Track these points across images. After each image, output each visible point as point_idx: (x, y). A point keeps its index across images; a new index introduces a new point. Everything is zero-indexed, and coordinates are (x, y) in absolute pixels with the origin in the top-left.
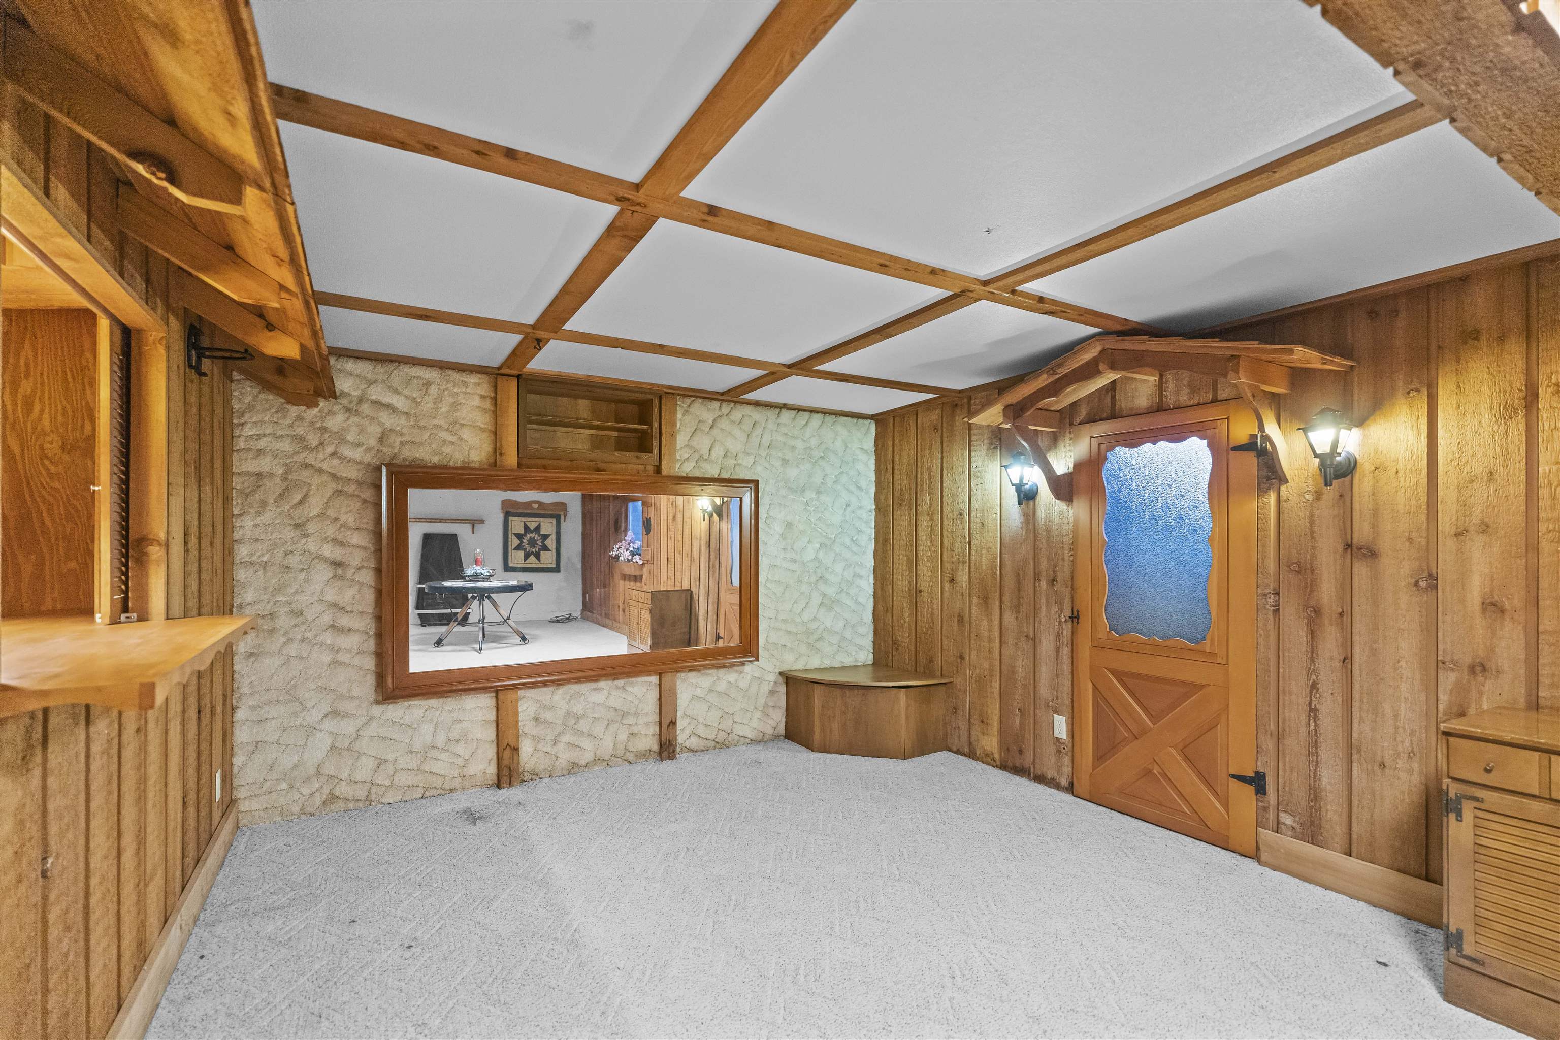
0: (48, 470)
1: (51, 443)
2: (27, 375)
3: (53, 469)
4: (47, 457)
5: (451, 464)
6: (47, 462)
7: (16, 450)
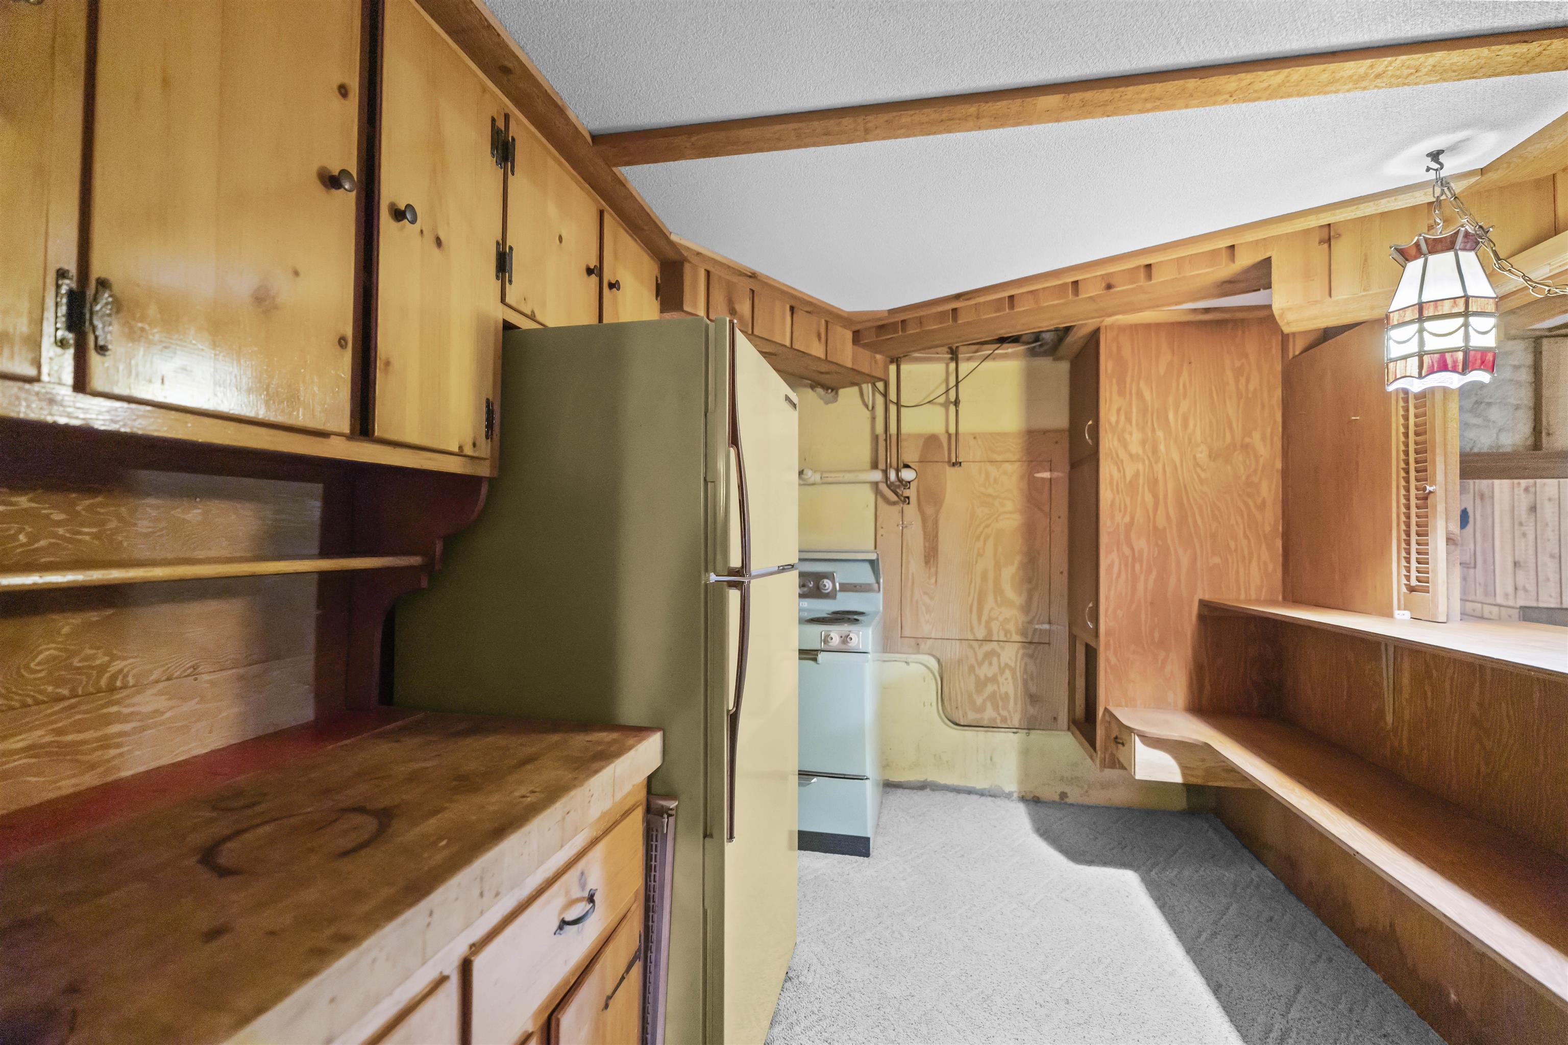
0: (1199, 476)
1: (1201, 452)
2: (1185, 396)
3: (1203, 475)
4: (1198, 465)
5: (1476, 450)
6: (1198, 469)
7: (1177, 460)
